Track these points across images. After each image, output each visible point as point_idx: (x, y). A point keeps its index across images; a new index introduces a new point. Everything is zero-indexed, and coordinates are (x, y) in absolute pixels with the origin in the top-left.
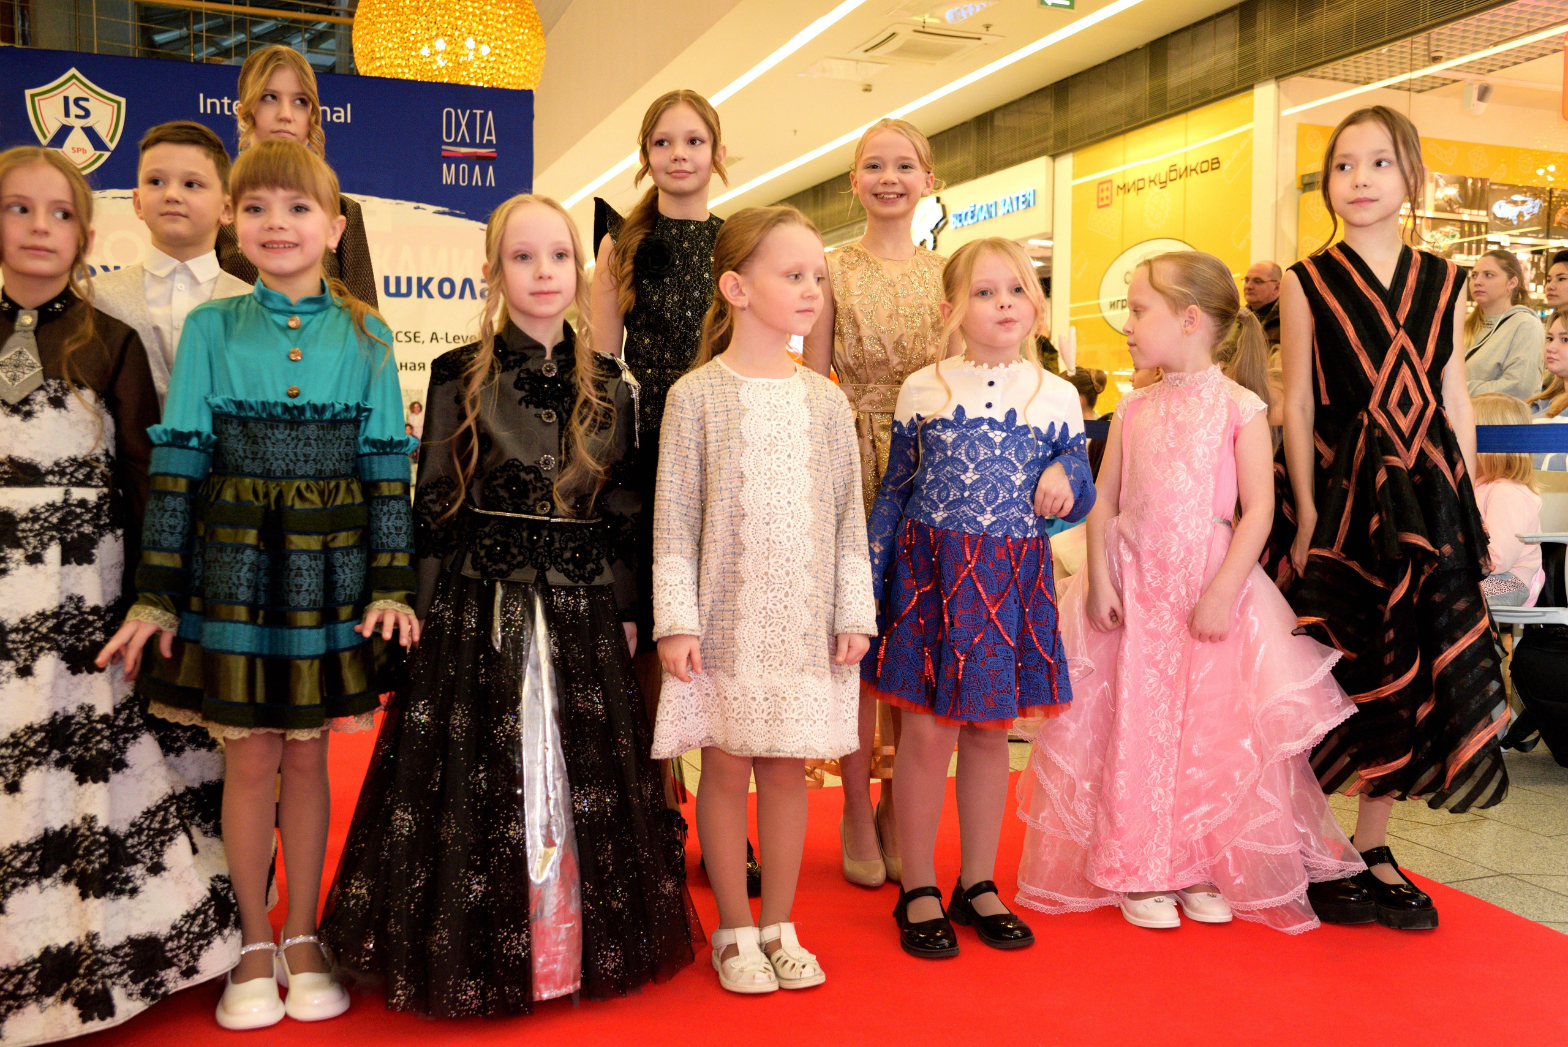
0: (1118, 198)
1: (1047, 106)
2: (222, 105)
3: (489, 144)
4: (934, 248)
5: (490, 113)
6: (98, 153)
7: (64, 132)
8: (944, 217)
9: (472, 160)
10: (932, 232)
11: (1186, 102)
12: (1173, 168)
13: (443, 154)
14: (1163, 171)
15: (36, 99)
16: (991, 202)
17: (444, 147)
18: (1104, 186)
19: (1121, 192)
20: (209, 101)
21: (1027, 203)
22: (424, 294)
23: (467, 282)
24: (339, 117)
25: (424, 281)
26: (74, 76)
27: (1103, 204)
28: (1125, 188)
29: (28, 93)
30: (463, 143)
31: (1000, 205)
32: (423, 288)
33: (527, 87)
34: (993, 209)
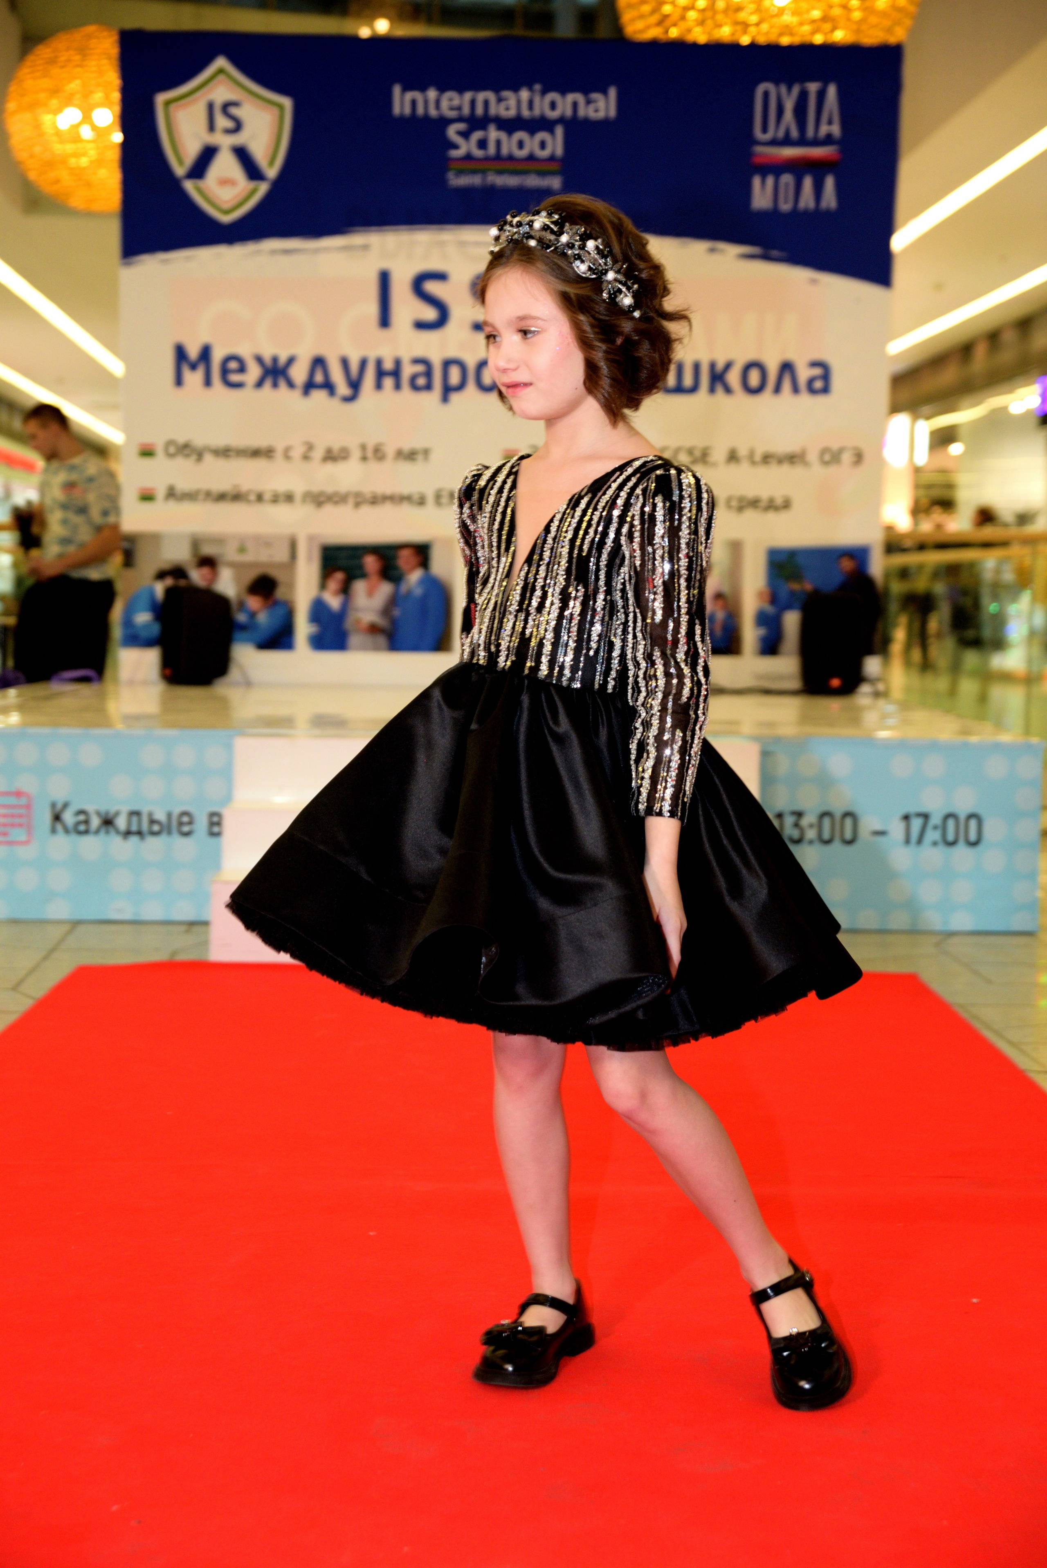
2: (426, 102)
3: (828, 140)
5: (832, 91)
6: (252, 185)
7: (208, 154)
9: (798, 168)
13: (757, 160)
15: (172, 107)
17: (759, 149)
20: (409, 96)
22: (720, 389)
23: (787, 367)
24: (596, 111)
25: (720, 366)
26: (221, 71)
29: (161, 98)
30: (787, 141)
32: (718, 378)
33: (892, 40)
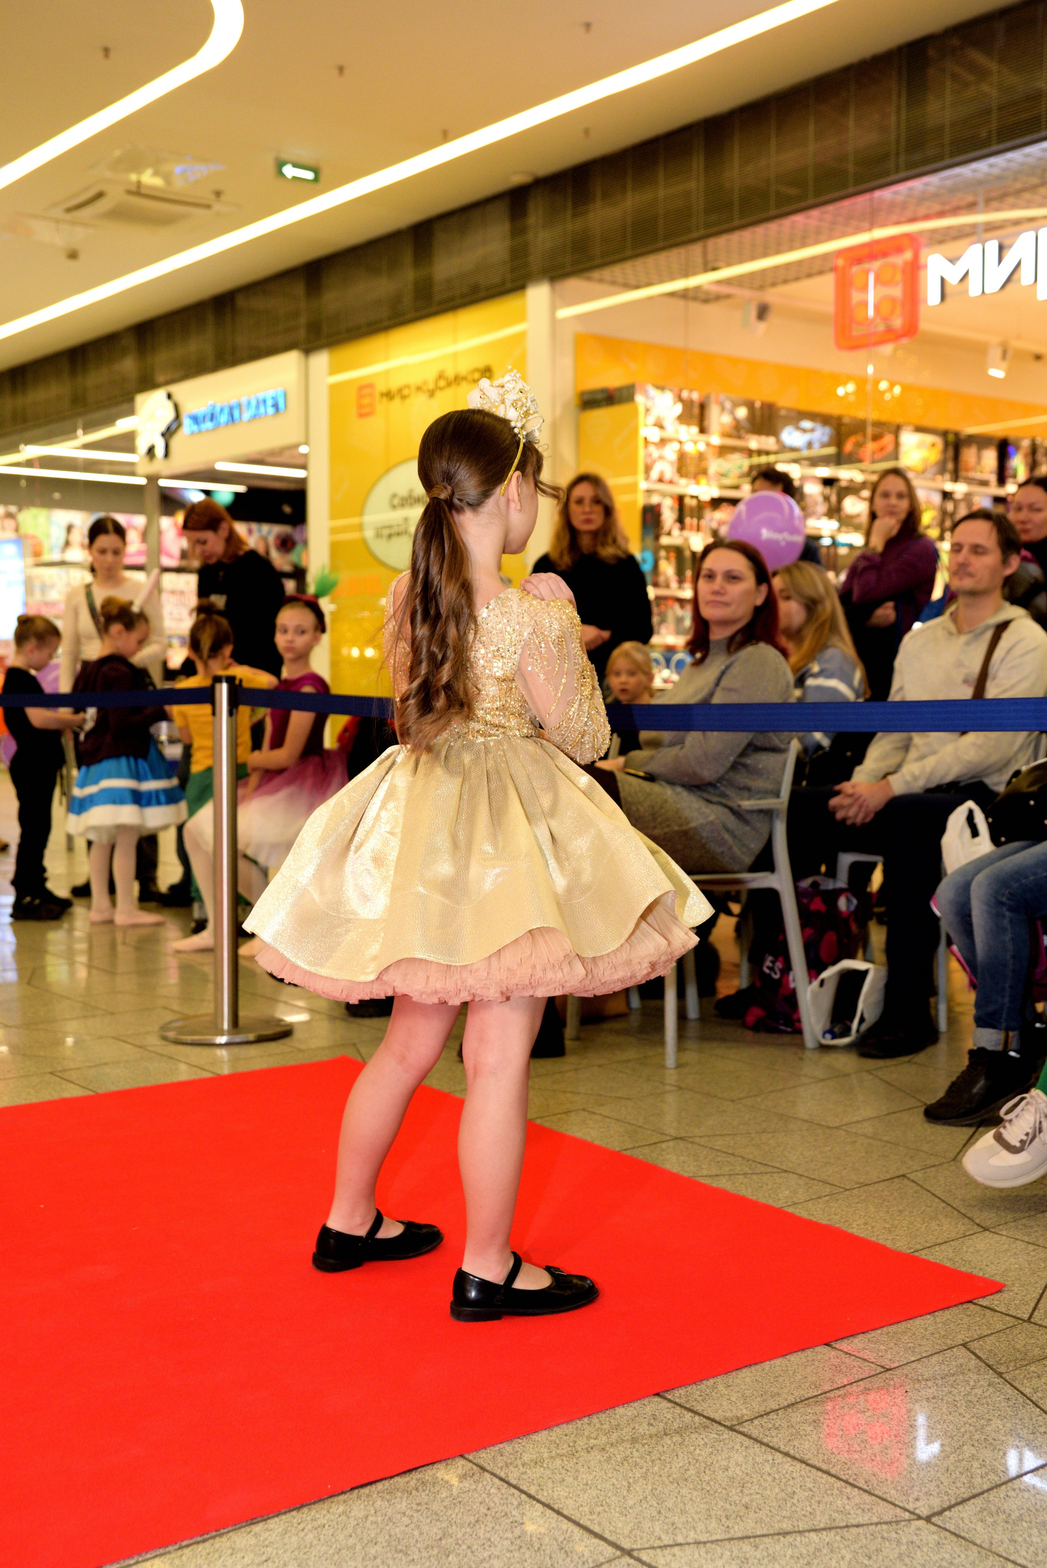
0: (381, 406)
1: (299, 289)
4: (167, 454)
8: (178, 416)
10: (163, 435)
11: (452, 299)
12: (441, 376)
14: (429, 376)
16: (233, 402)
18: (366, 391)
19: (385, 399)
21: (276, 406)
27: (364, 413)
28: (388, 395)
31: (244, 408)
34: (236, 414)
